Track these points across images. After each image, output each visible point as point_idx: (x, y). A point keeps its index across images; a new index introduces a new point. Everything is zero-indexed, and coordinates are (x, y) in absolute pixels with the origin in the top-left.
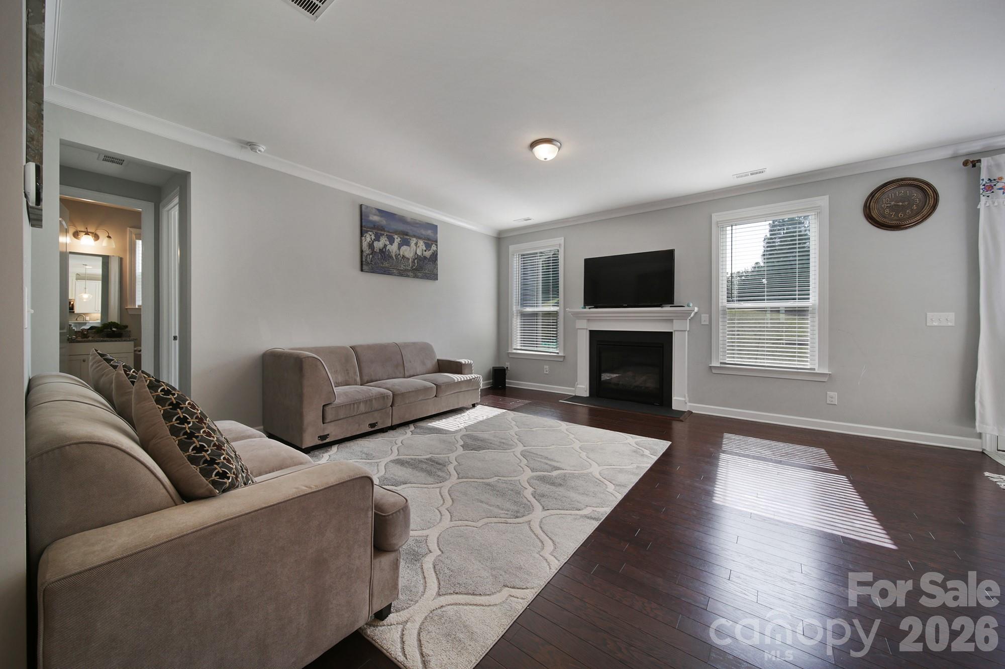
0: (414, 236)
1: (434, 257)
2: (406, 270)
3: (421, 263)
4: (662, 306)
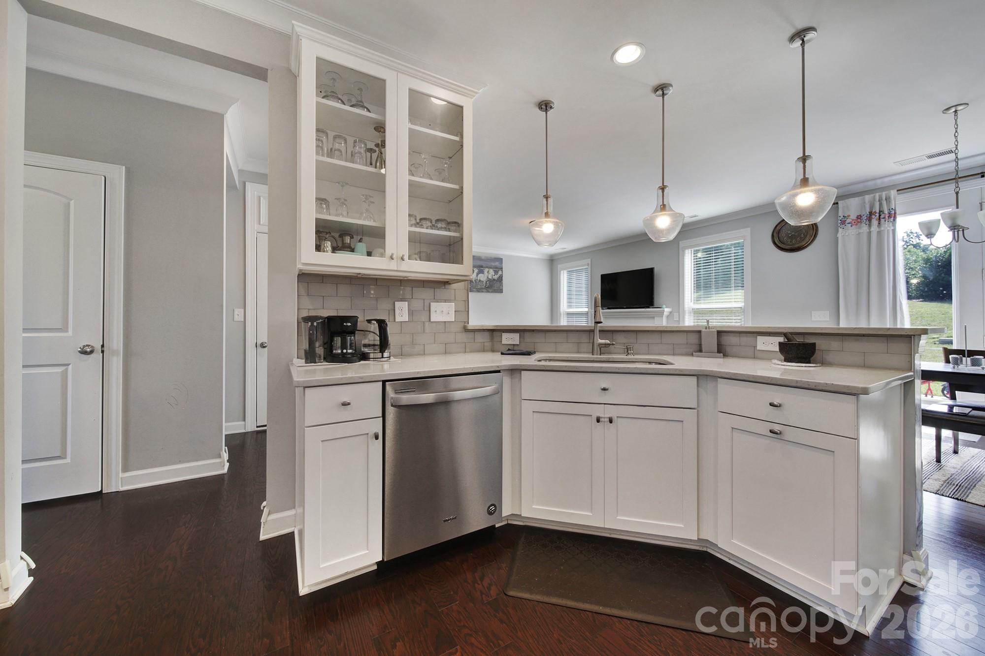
0: (487, 267)
1: (500, 279)
2: (481, 288)
3: (491, 283)
4: (648, 307)
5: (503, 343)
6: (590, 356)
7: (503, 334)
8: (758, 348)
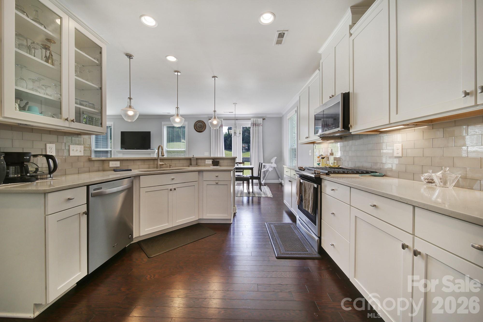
4: (147, 149)
5: (110, 166)
6: (156, 169)
7: (110, 162)
8: (206, 163)
